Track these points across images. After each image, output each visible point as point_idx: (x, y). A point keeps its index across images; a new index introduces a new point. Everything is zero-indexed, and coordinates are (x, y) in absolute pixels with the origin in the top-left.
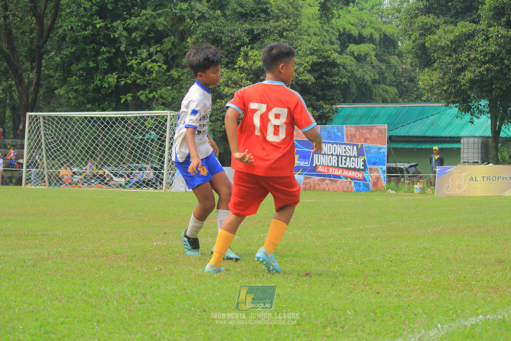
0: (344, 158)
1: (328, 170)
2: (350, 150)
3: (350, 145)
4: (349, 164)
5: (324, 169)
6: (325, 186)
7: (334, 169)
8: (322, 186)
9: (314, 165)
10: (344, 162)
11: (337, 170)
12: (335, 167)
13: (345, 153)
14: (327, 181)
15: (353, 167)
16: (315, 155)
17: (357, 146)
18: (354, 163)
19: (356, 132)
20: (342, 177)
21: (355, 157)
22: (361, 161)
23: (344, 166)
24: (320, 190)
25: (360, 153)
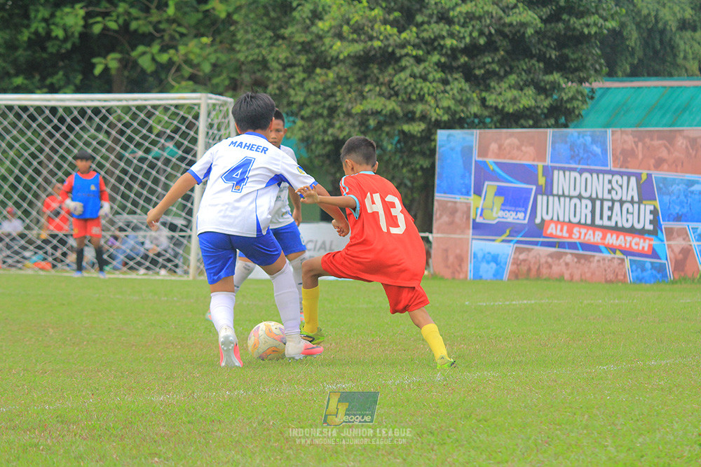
0: (607, 204)
1: (570, 232)
2: (621, 186)
3: (621, 174)
4: (620, 218)
5: (562, 230)
6: (563, 268)
7: (583, 231)
8: (555, 269)
9: (538, 221)
10: (606, 213)
11: (591, 232)
12: (585, 225)
13: (609, 192)
14: (569, 258)
15: (628, 225)
16: (539, 197)
17: (638, 176)
18: (630, 217)
19: (637, 146)
20: (602, 247)
21: (632, 202)
22: (648, 212)
23: (606, 222)
24: (550, 278)
25: (646, 192)
